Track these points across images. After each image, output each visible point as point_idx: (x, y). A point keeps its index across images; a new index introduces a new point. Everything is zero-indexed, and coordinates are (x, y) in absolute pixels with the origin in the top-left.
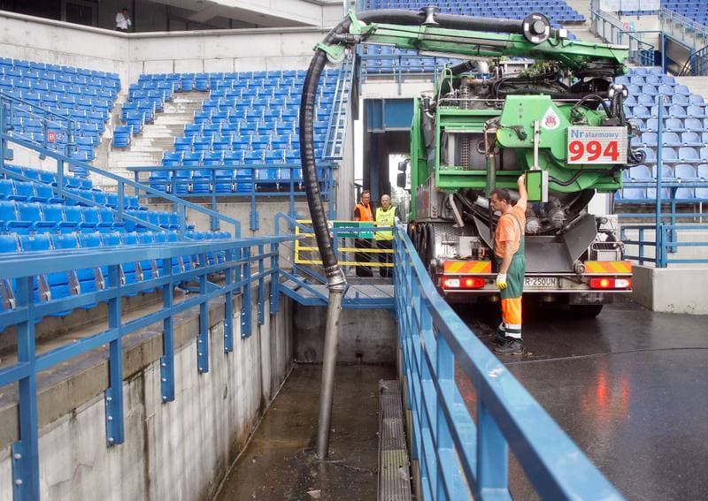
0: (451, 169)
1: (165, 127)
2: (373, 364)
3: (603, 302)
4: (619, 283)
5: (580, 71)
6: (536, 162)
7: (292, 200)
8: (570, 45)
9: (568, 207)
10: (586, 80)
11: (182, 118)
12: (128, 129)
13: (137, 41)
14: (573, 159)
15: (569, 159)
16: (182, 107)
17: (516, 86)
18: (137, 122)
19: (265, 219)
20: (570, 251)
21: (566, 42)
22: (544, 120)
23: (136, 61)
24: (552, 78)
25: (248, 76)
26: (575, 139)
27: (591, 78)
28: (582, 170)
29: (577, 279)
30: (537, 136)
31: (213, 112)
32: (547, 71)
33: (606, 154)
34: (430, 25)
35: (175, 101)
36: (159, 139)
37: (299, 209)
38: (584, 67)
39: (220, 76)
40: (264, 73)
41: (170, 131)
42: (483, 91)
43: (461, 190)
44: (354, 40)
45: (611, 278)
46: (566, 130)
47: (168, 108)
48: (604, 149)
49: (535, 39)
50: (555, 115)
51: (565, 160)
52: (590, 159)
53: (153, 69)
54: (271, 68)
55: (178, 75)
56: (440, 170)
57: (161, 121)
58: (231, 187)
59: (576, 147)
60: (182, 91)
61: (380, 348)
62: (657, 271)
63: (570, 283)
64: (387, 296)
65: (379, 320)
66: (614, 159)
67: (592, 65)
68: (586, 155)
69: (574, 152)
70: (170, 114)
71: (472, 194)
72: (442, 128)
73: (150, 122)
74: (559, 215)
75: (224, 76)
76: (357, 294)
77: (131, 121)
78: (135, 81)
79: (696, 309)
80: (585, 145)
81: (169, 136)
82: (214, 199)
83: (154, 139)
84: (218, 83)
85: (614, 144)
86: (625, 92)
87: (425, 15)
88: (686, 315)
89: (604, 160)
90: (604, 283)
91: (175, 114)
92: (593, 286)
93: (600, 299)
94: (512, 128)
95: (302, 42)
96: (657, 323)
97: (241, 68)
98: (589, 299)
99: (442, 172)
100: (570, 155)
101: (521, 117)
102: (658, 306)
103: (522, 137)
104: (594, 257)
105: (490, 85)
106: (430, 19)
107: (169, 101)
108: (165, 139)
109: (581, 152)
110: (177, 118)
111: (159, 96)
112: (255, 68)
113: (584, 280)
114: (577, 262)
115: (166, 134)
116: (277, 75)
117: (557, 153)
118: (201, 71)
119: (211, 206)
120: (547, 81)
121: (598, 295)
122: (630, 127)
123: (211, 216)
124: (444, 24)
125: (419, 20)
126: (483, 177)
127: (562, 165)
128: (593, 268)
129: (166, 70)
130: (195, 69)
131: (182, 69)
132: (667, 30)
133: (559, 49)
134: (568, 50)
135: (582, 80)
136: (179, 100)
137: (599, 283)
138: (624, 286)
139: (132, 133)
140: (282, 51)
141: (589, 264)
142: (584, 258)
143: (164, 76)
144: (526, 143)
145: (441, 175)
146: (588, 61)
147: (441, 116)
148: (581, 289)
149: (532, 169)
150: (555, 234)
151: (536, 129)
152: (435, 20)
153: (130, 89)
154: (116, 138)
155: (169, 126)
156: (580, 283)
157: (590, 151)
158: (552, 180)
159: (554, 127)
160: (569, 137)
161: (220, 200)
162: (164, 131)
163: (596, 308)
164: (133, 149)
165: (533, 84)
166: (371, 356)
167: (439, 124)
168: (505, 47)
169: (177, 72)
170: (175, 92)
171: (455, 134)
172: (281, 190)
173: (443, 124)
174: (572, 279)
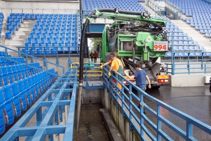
0: (122, 51)
1: (23, 32)
2: (94, 104)
3: (161, 85)
4: (166, 81)
5: (155, 25)
6: (146, 50)
7: (69, 57)
8: (153, 19)
9: (151, 60)
10: (157, 28)
11: (28, 29)
12: (11, 32)
13: (9, 2)
14: (155, 49)
15: (154, 50)
16: (27, 25)
17: (138, 28)
18: (13, 30)
19: (61, 62)
20: (153, 72)
21: (152, 18)
22: (148, 39)
23: (9, 9)
24: (147, 27)
25: (48, 15)
26: (156, 44)
27: (158, 27)
28: (157, 52)
29: (155, 80)
30: (146, 44)
31: (39, 27)
32: (146, 24)
33: (163, 48)
34: (117, 13)
35: (24, 23)
36: (22, 36)
37: (72, 59)
38: (156, 24)
39: (38, 15)
40: (53, 14)
41: (25, 33)
42: (130, 29)
43: (124, 57)
44: (97, 17)
45: (164, 80)
46: (153, 42)
47: (22, 25)
48: (162, 47)
49: (144, 17)
50: (151, 38)
51: (153, 50)
52: (159, 49)
53: (15, 12)
54: (55, 13)
55: (24, 14)
56: (119, 51)
57: (20, 29)
58: (49, 52)
59: (156, 47)
60: (25, 19)
61: (96, 99)
62: (172, 76)
63: (154, 81)
64: (101, 85)
65: (95, 91)
66: (165, 49)
67: (158, 24)
68: (158, 48)
69: (155, 48)
70: (23, 27)
71: (127, 58)
72: (120, 40)
73: (17, 30)
74: (150, 63)
75: (40, 15)
76: (92, 85)
77: (11, 30)
78: (9, 15)
79: (182, 85)
80: (158, 46)
81: (25, 35)
82: (45, 56)
83: (20, 36)
84: (38, 17)
85: (165, 46)
86: (167, 32)
87: (115, 10)
88: (179, 87)
89: (163, 50)
90: (162, 81)
91: (25, 28)
92: (159, 82)
93: (160, 84)
94: (140, 41)
95: (65, 6)
96: (172, 89)
97: (45, 13)
98: (157, 85)
99: (120, 52)
100: (154, 48)
101: (142, 38)
102: (173, 85)
103: (142, 43)
104: (160, 74)
105: (132, 28)
106: (117, 11)
107: (22, 23)
108: (23, 36)
109: (157, 48)
110: (26, 29)
111: (19, 21)
112: (50, 13)
113: (157, 80)
114: (155, 75)
115: (23, 34)
116: (57, 15)
117: (151, 48)
118: (32, 13)
119: (44, 59)
120: (146, 27)
121: (159, 84)
122: (168, 41)
123: (44, 62)
124: (121, 12)
125: (114, 11)
126: (132, 53)
127: (152, 51)
128: (160, 77)
129: (20, 12)
130: (30, 12)
131: (25, 12)
132: (167, 6)
133: (150, 20)
134: (152, 20)
135: (155, 28)
136: (25, 22)
137: (161, 81)
138: (167, 81)
139: (12, 34)
140: (58, 8)
141: (158, 76)
142: (157, 75)
143: (19, 14)
144: (143, 45)
145: (119, 53)
146: (157, 23)
147: (119, 37)
148: (156, 83)
149: (145, 52)
150: (149, 68)
151: (146, 42)
152: (118, 11)
153: (8, 18)
154: (6, 35)
155: (24, 32)
156: (156, 81)
157: (159, 47)
158: (150, 55)
159: (150, 41)
160: (154, 44)
161: (47, 57)
162: (22, 33)
163: (159, 87)
164: (13, 39)
165: (143, 28)
166: (94, 101)
167: (119, 39)
168: (136, 19)
169: (23, 13)
170: (24, 20)
171: (123, 41)
172: (65, 53)
173: (120, 39)
174: (154, 80)
